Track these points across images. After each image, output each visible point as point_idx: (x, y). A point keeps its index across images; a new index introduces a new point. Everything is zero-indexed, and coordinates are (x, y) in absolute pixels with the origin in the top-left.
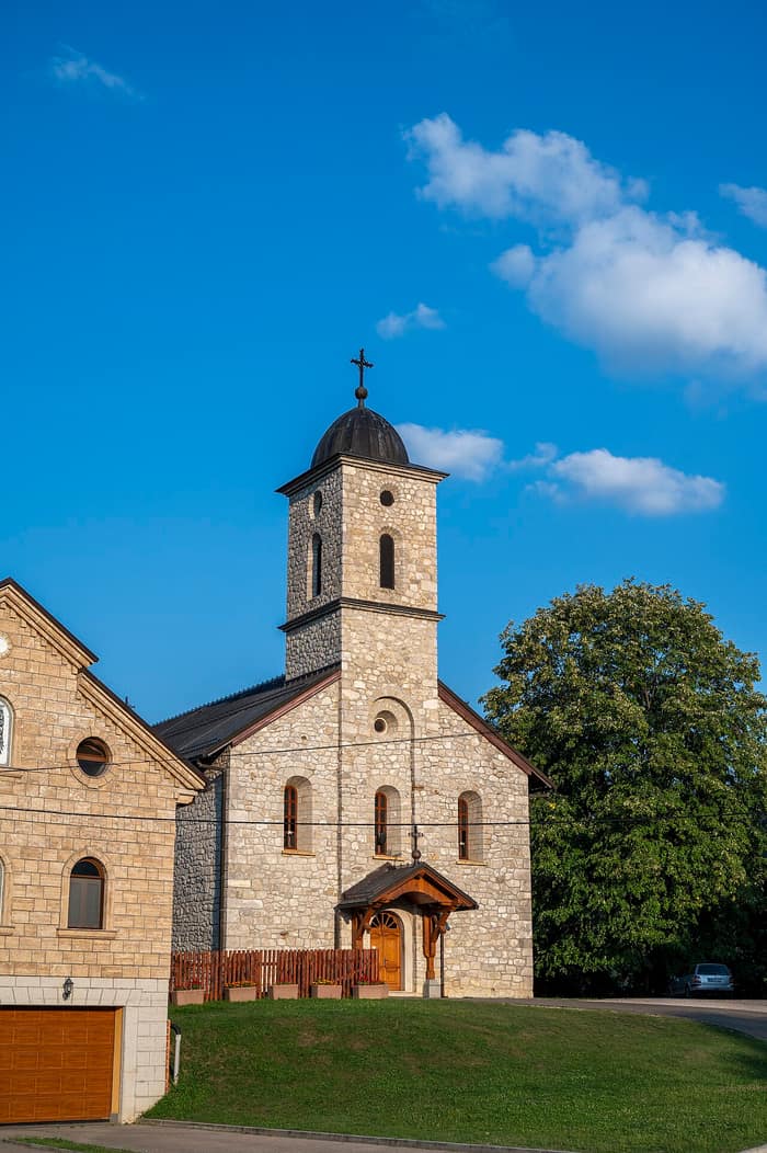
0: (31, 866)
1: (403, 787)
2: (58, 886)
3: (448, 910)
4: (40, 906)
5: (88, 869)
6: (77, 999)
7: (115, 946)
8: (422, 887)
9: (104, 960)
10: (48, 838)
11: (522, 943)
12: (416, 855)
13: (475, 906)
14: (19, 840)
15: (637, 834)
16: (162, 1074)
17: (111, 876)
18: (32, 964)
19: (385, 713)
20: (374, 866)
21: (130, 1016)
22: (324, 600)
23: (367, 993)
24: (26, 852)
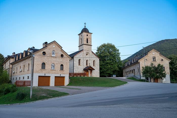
0: (57, 65)
1: (89, 60)
2: (59, 67)
3: (92, 70)
4: (58, 68)
5: (62, 65)
6: (61, 76)
7: (64, 72)
8: (90, 68)
9: (63, 73)
10: (58, 63)
11: (99, 73)
12: (90, 66)
13: (95, 70)
14: (56, 63)
15: (108, 64)
16: (68, 82)
17: (64, 66)
18: (57, 73)
19: (87, 54)
20: (86, 66)
21: (66, 77)
22: (82, 44)
23: (86, 76)
24: (57, 64)
